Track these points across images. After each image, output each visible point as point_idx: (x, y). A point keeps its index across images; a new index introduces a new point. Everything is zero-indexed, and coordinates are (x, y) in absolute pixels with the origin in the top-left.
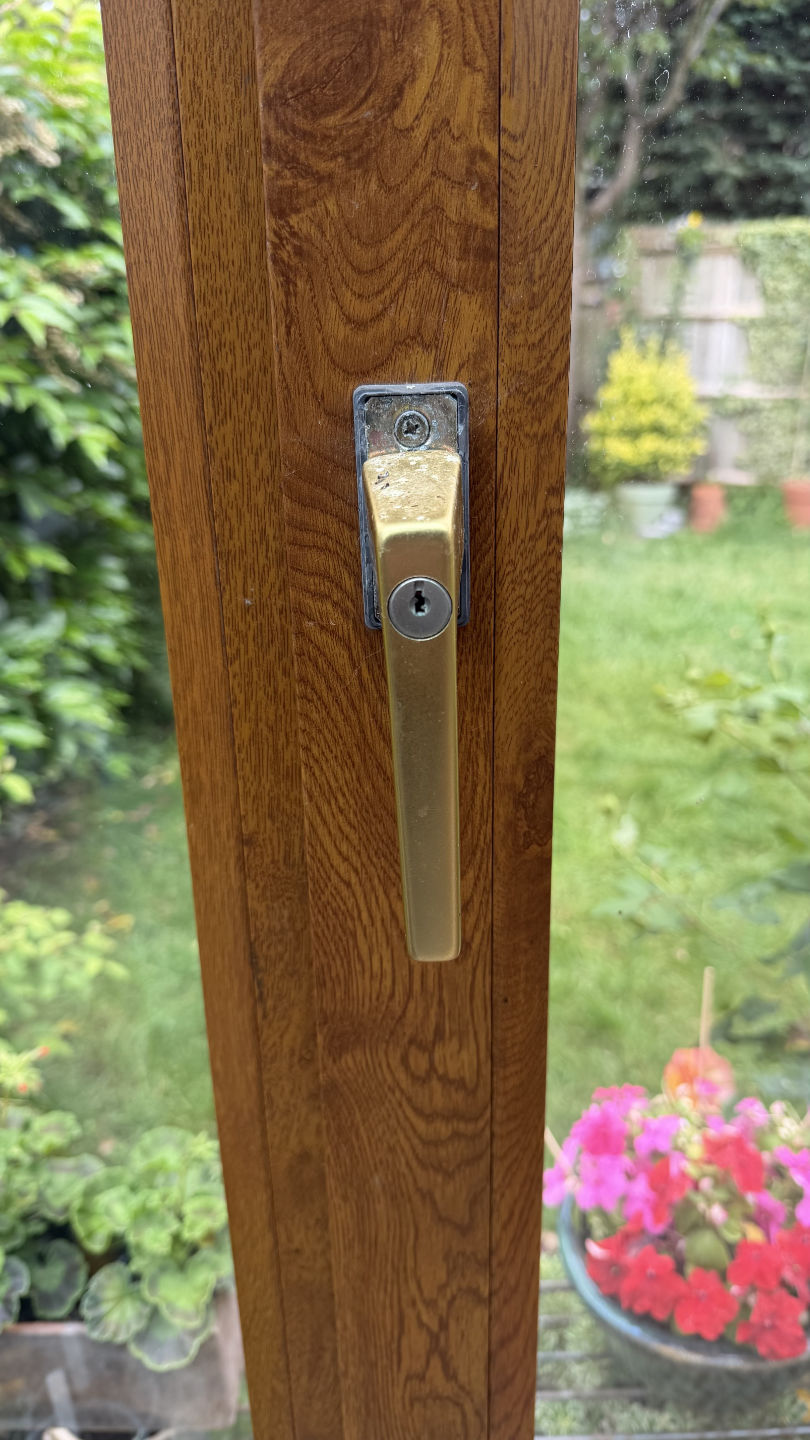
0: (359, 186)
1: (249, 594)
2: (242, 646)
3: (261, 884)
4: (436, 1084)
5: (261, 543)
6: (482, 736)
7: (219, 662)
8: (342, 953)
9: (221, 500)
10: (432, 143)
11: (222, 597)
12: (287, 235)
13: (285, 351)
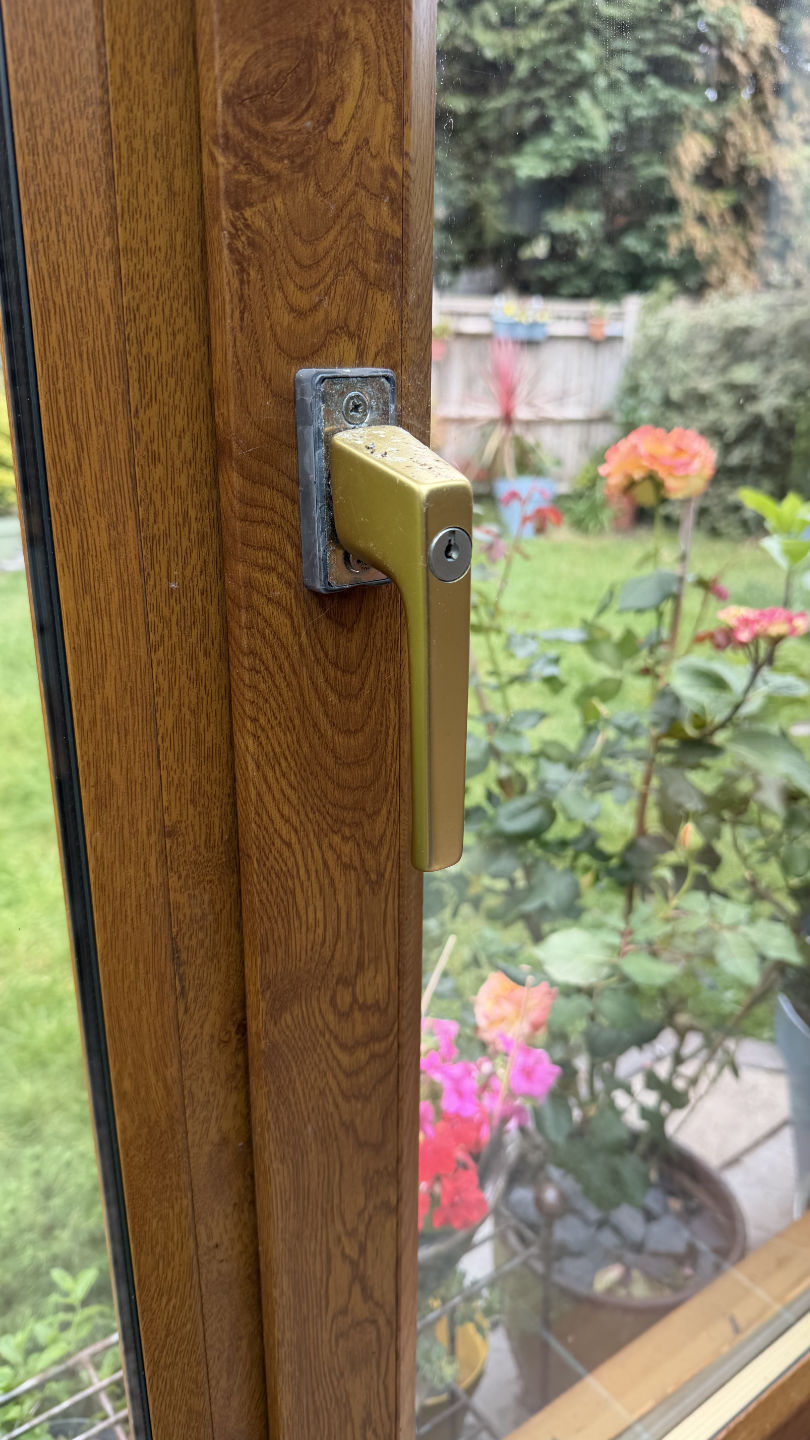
0: (301, 189)
1: (173, 577)
2: (166, 632)
3: (184, 874)
4: (357, 1015)
5: (184, 525)
7: (143, 652)
8: (283, 914)
9: (146, 483)
10: (356, 159)
11: (146, 583)
12: (242, 226)
13: (239, 335)
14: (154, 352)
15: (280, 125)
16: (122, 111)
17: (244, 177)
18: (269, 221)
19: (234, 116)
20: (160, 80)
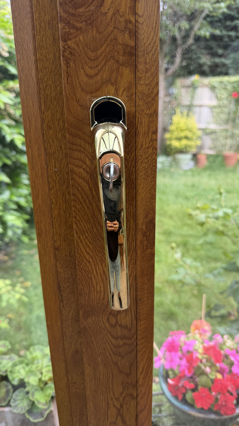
0: (90, 32)
1: (57, 167)
3: (62, 263)
4: (118, 328)
5: (60, 150)
6: (132, 213)
7: (47, 190)
8: (88, 285)
9: (47, 136)
11: (47, 168)
12: (67, 47)
13: (67, 86)
14: (49, 93)
18: (78, 45)
19: (63, 9)
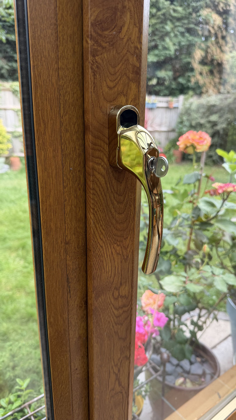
0: (112, 51)
1: (71, 167)
2: (68, 182)
3: (71, 255)
4: (120, 299)
5: (75, 151)
7: (62, 188)
8: (100, 268)
9: (64, 138)
10: (127, 43)
11: (63, 168)
12: (95, 62)
13: (93, 94)
14: (68, 99)
15: (106, 33)
16: (61, 27)
17: (96, 47)
18: (103, 61)
19: (94, 29)
20: (72, 18)
